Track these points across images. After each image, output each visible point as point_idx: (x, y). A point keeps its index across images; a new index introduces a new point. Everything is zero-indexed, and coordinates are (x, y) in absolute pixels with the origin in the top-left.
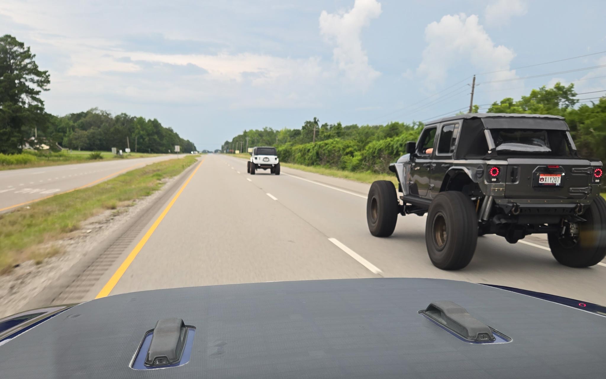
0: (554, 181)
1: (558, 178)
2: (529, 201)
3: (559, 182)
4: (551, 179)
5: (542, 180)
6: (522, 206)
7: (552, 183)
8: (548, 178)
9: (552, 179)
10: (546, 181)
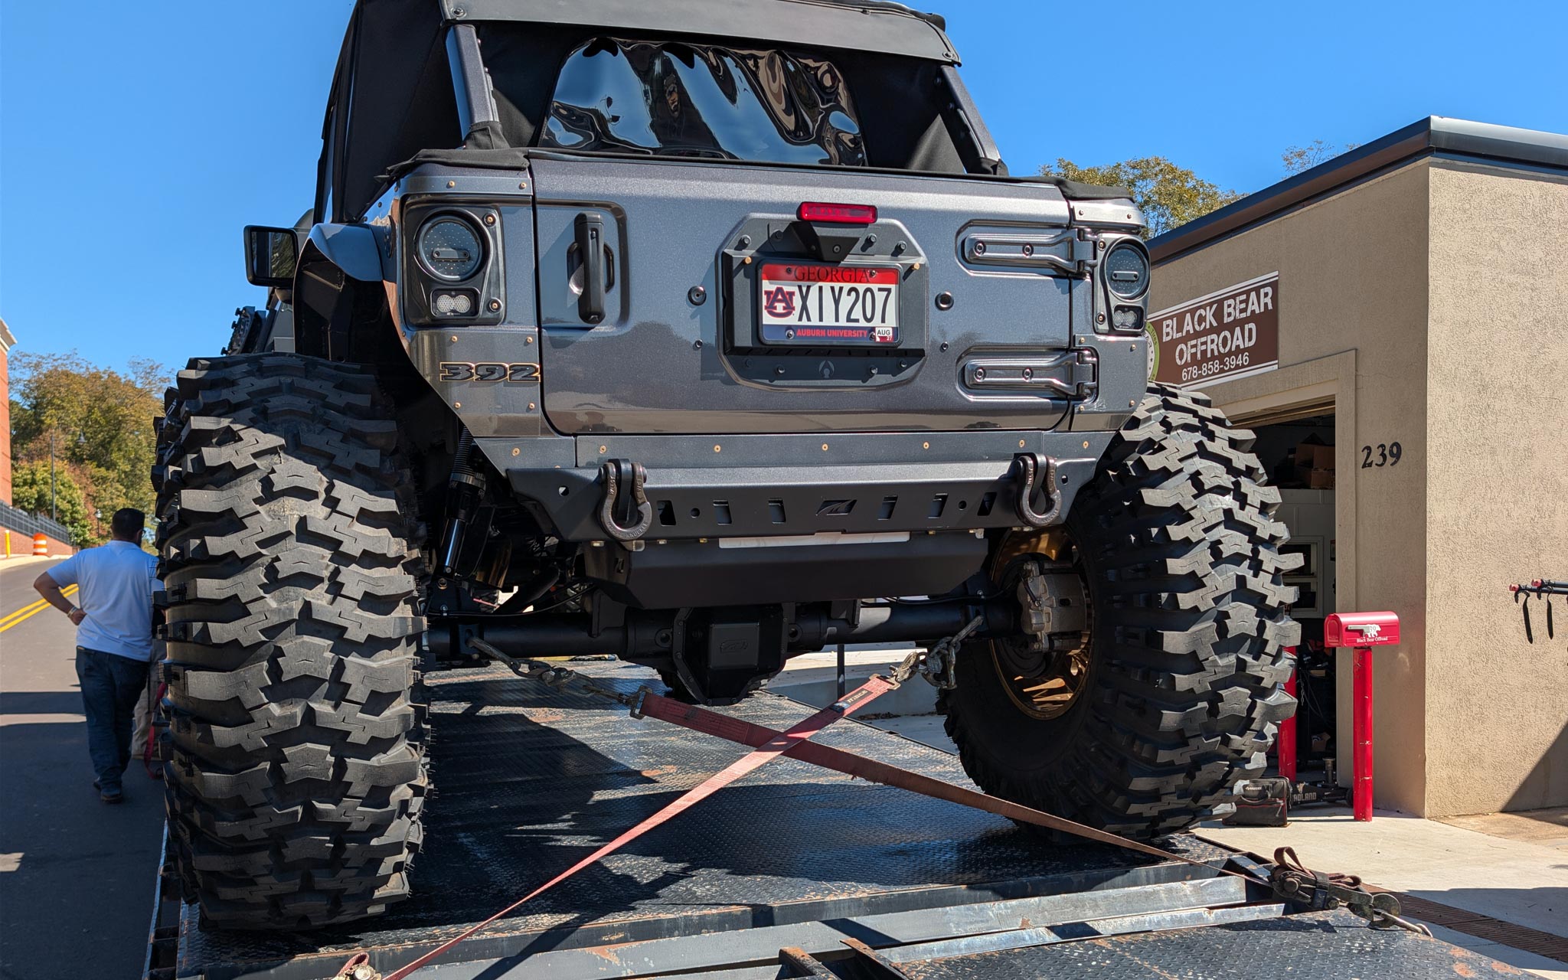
0: (857, 313)
1: (880, 297)
2: (717, 448)
3: (892, 320)
4: (837, 302)
5: (780, 307)
6: (656, 480)
7: (843, 322)
8: (821, 288)
9: (846, 301)
10: (804, 308)
